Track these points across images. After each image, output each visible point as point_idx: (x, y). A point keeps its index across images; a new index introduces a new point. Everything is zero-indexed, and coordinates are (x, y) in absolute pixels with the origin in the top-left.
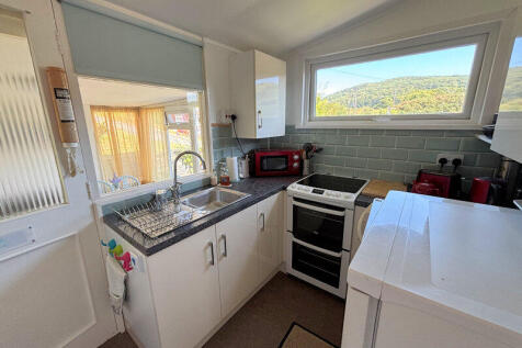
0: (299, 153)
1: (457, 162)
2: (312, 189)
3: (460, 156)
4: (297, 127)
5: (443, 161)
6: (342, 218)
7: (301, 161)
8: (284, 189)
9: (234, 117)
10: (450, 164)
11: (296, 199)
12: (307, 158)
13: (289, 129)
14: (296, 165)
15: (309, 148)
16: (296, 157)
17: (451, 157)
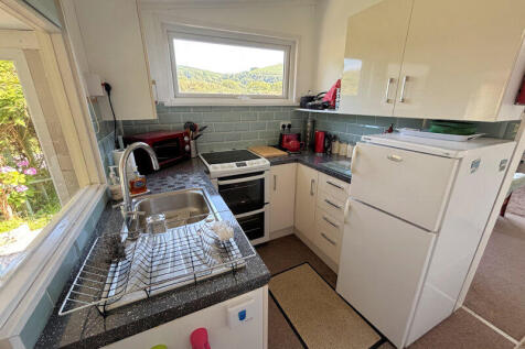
0: (187, 134)
1: (289, 126)
4: (166, 104)
5: (284, 126)
6: (263, 180)
7: (189, 144)
9: (107, 87)
10: (286, 128)
11: (220, 179)
12: (193, 139)
14: (187, 147)
15: (192, 127)
16: (186, 139)
17: (287, 123)
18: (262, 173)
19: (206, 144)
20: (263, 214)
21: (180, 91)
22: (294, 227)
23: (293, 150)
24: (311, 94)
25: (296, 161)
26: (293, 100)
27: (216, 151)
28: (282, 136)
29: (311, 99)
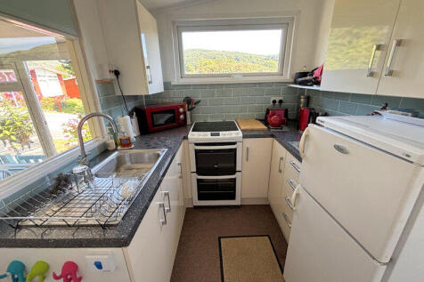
0: (182, 106)
1: (281, 101)
2: (209, 133)
3: (281, 98)
4: (173, 83)
5: (274, 102)
6: (235, 149)
7: (184, 113)
8: (186, 138)
9: (117, 73)
10: (277, 103)
11: (196, 144)
12: (189, 110)
13: (167, 85)
14: (182, 117)
15: (189, 101)
16: (181, 110)
17: (277, 99)
18: (234, 143)
19: (201, 115)
20: (235, 179)
21: (186, 73)
22: (267, 199)
23: (274, 125)
24: (305, 70)
25: (272, 136)
26: (288, 77)
27: (209, 121)
28: (268, 111)
29: (304, 74)
